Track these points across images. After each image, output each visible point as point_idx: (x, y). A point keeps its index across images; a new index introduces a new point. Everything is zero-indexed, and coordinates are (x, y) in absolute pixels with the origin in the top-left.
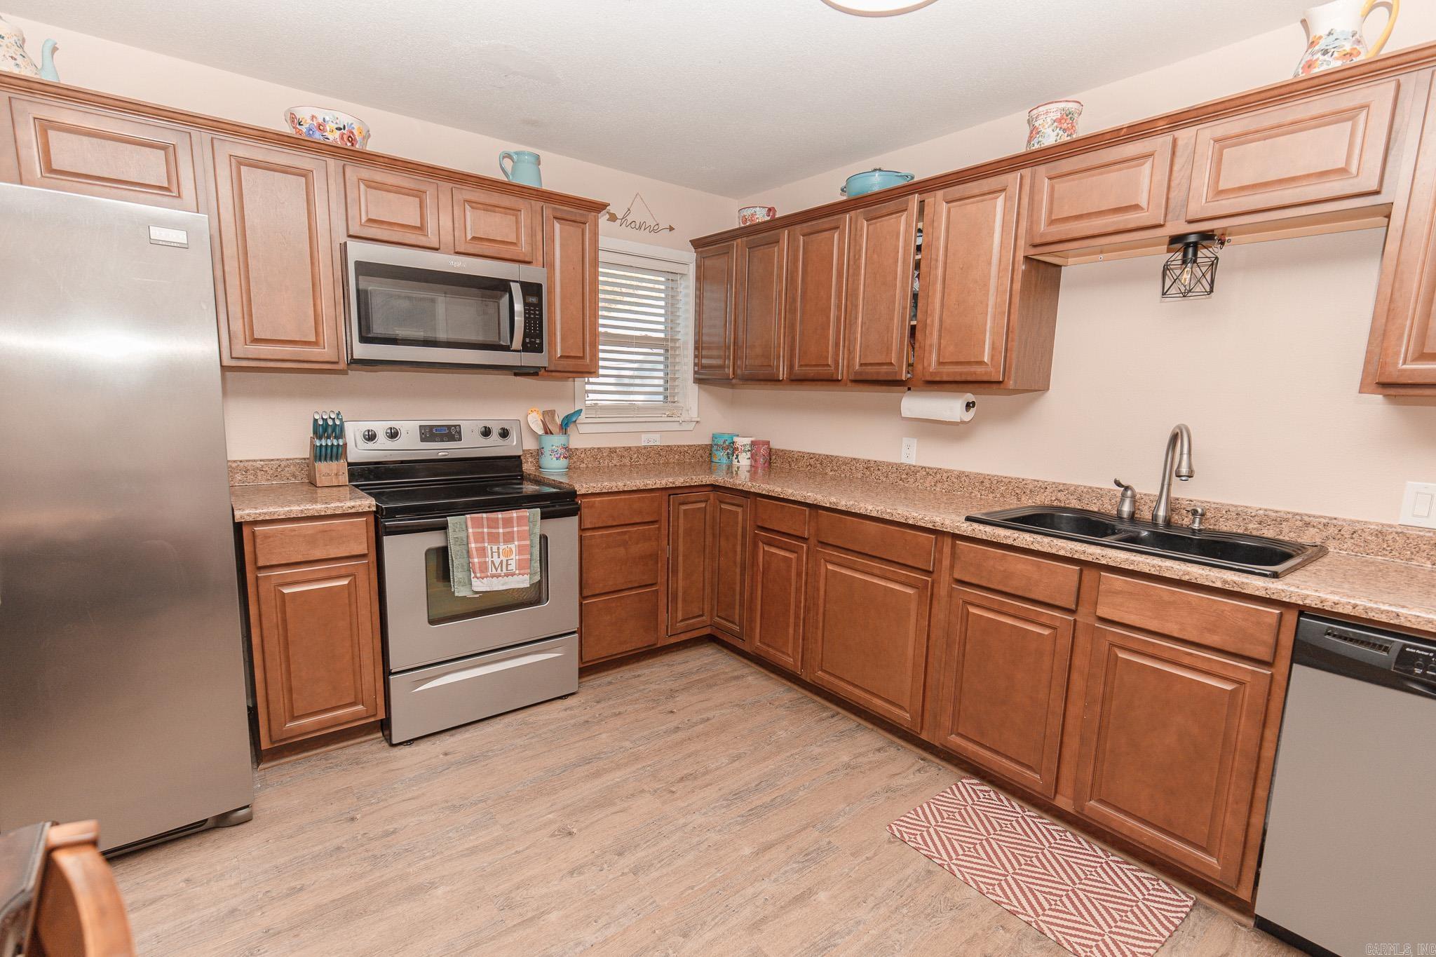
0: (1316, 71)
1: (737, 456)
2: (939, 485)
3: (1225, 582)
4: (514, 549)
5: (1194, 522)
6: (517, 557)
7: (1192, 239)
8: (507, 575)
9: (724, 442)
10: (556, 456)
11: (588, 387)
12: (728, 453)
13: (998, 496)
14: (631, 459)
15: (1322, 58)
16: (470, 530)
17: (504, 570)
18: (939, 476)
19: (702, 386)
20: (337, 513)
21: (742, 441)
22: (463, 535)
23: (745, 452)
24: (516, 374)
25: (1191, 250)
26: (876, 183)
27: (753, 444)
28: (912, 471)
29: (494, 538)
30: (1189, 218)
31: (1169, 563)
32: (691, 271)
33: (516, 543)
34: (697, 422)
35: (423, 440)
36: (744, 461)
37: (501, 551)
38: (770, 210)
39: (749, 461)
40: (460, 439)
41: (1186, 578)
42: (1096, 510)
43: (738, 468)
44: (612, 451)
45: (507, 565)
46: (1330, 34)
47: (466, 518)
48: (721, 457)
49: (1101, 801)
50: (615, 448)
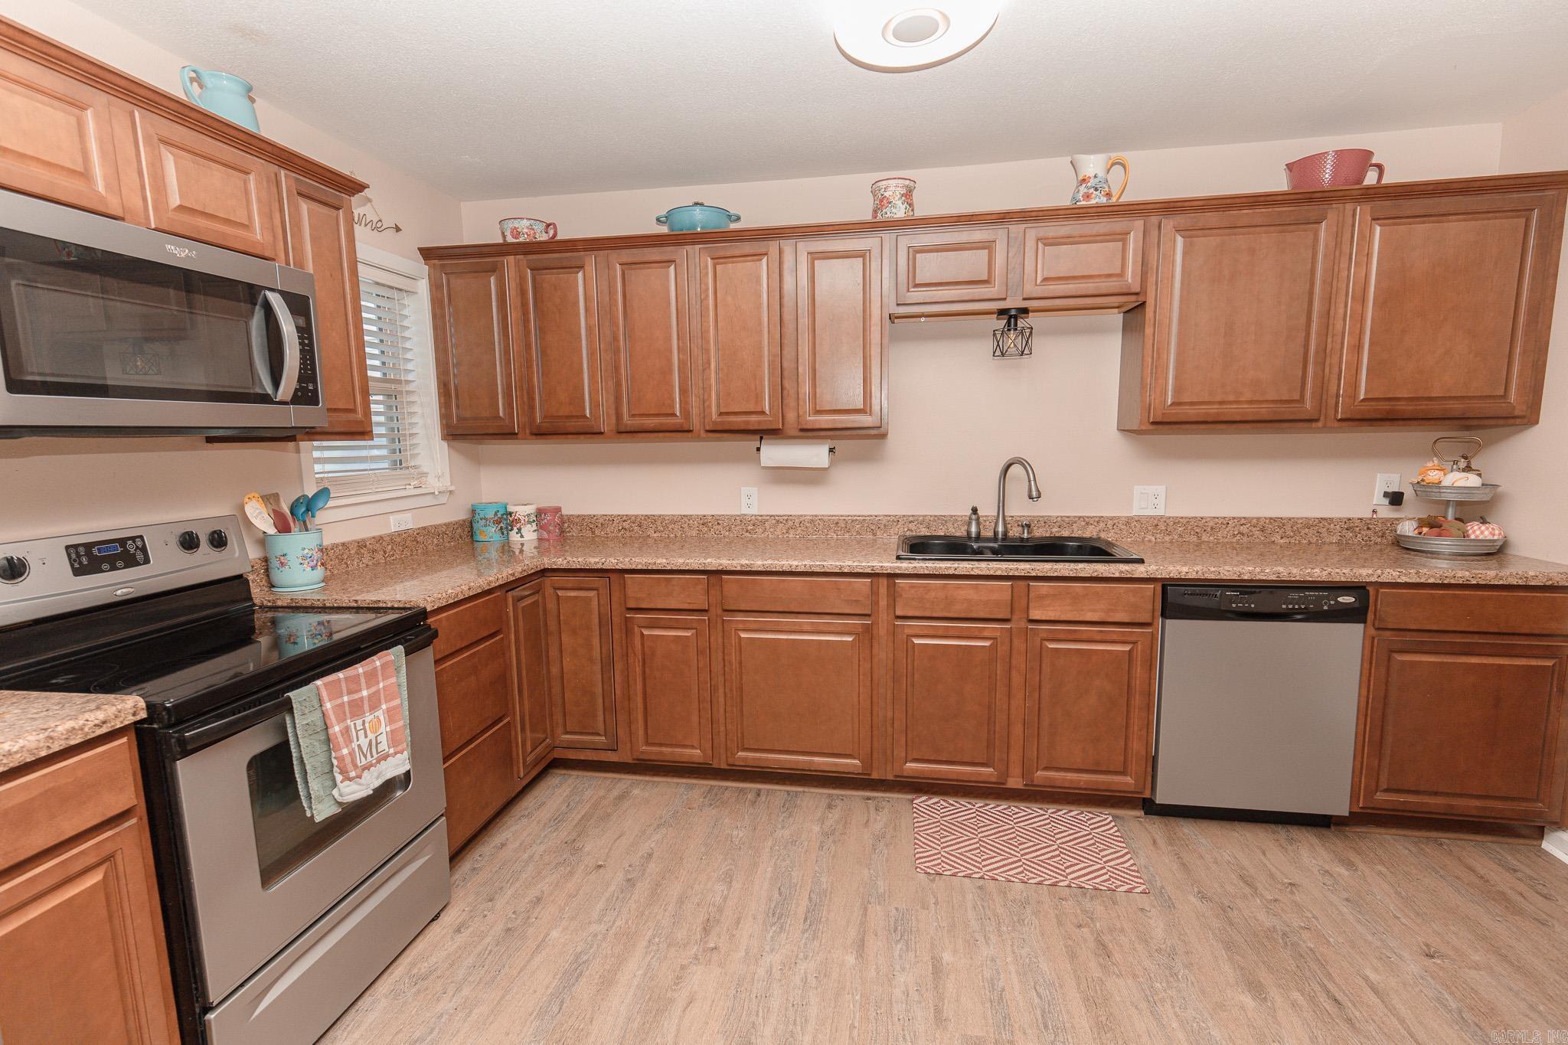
0: (1093, 202)
1: (519, 530)
2: (792, 532)
3: (1121, 572)
4: (382, 718)
5: (1023, 533)
6: (388, 729)
7: (1013, 312)
8: (379, 761)
9: (496, 514)
10: (312, 564)
11: (316, 454)
12: (501, 528)
13: (855, 534)
14: (385, 552)
15: (1094, 192)
16: (328, 705)
17: (375, 756)
18: (790, 523)
19: (456, 444)
20: (73, 742)
21: (522, 511)
22: (316, 717)
23: (529, 522)
24: (210, 440)
25: (1012, 320)
26: (699, 219)
27: (540, 512)
28: (760, 522)
29: (357, 709)
30: (1025, 296)
31: (1081, 566)
32: (423, 287)
33: (384, 707)
34: (451, 492)
35: (77, 572)
36: (528, 536)
37: (367, 725)
38: (548, 225)
39: (535, 533)
40: (147, 561)
41: (1095, 575)
42: (943, 534)
43: (522, 545)
44: (361, 545)
45: (377, 744)
46: (1095, 177)
47: (318, 688)
48: (490, 533)
49: (1046, 769)
50: (364, 540)
